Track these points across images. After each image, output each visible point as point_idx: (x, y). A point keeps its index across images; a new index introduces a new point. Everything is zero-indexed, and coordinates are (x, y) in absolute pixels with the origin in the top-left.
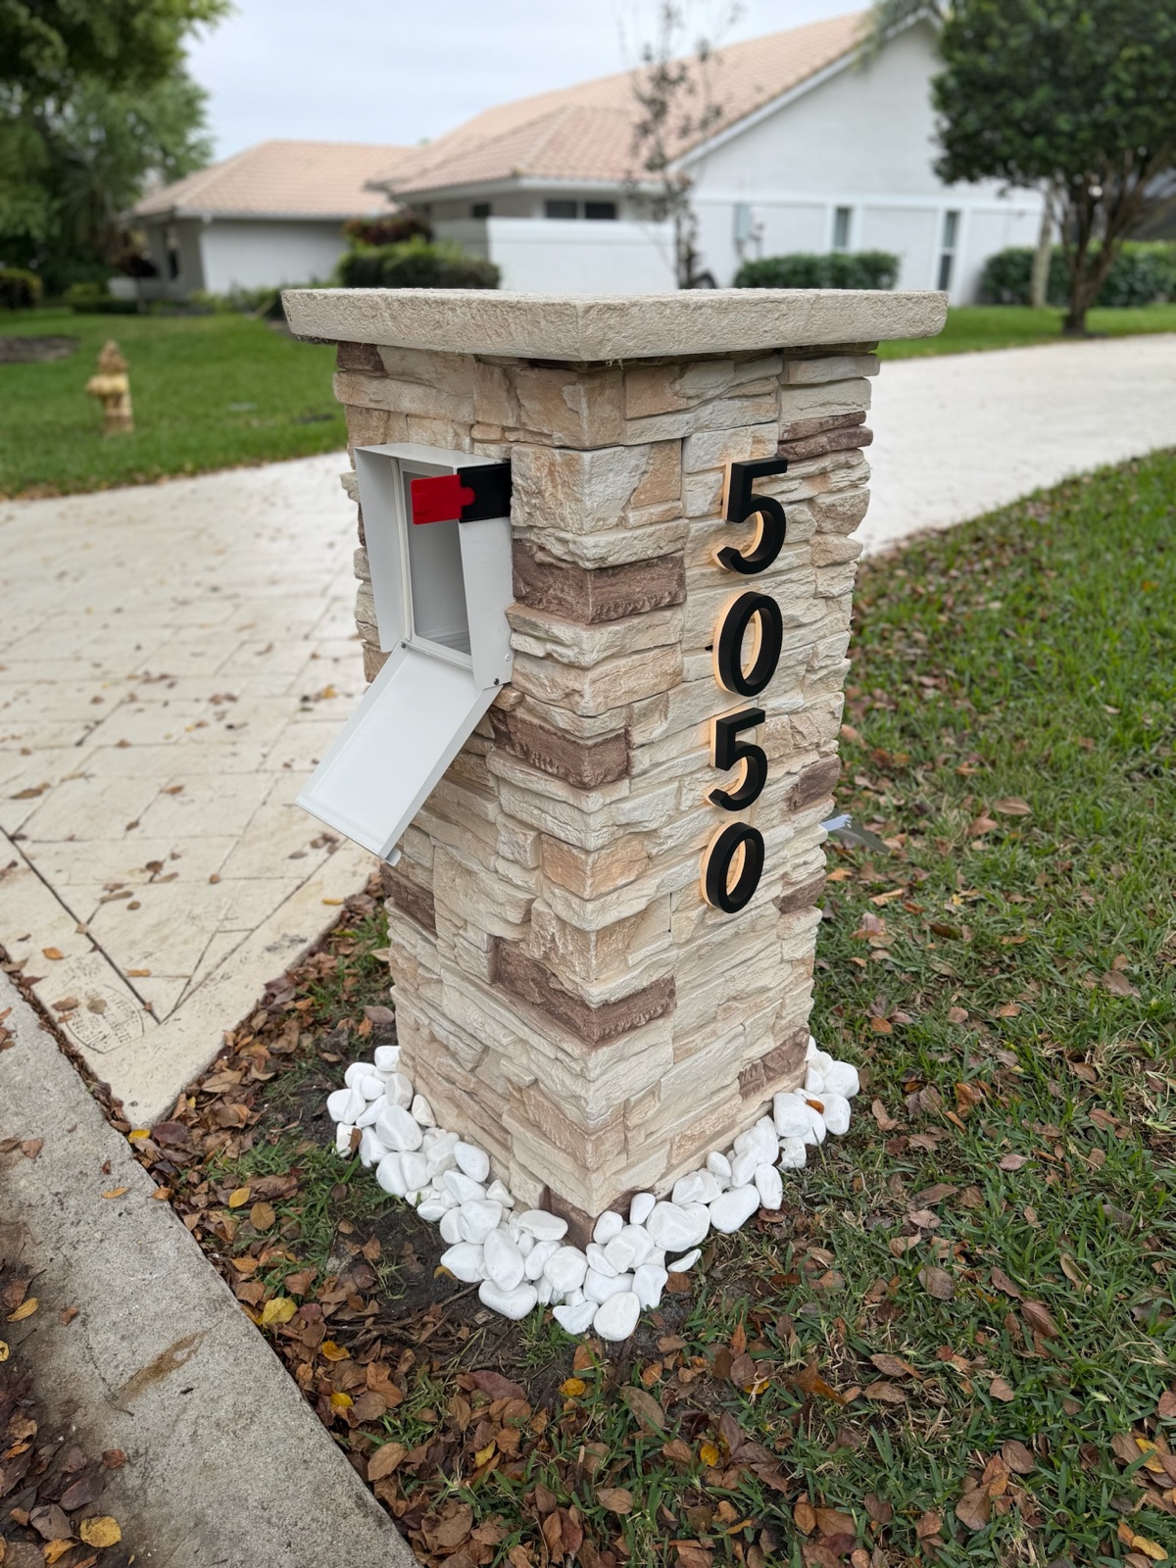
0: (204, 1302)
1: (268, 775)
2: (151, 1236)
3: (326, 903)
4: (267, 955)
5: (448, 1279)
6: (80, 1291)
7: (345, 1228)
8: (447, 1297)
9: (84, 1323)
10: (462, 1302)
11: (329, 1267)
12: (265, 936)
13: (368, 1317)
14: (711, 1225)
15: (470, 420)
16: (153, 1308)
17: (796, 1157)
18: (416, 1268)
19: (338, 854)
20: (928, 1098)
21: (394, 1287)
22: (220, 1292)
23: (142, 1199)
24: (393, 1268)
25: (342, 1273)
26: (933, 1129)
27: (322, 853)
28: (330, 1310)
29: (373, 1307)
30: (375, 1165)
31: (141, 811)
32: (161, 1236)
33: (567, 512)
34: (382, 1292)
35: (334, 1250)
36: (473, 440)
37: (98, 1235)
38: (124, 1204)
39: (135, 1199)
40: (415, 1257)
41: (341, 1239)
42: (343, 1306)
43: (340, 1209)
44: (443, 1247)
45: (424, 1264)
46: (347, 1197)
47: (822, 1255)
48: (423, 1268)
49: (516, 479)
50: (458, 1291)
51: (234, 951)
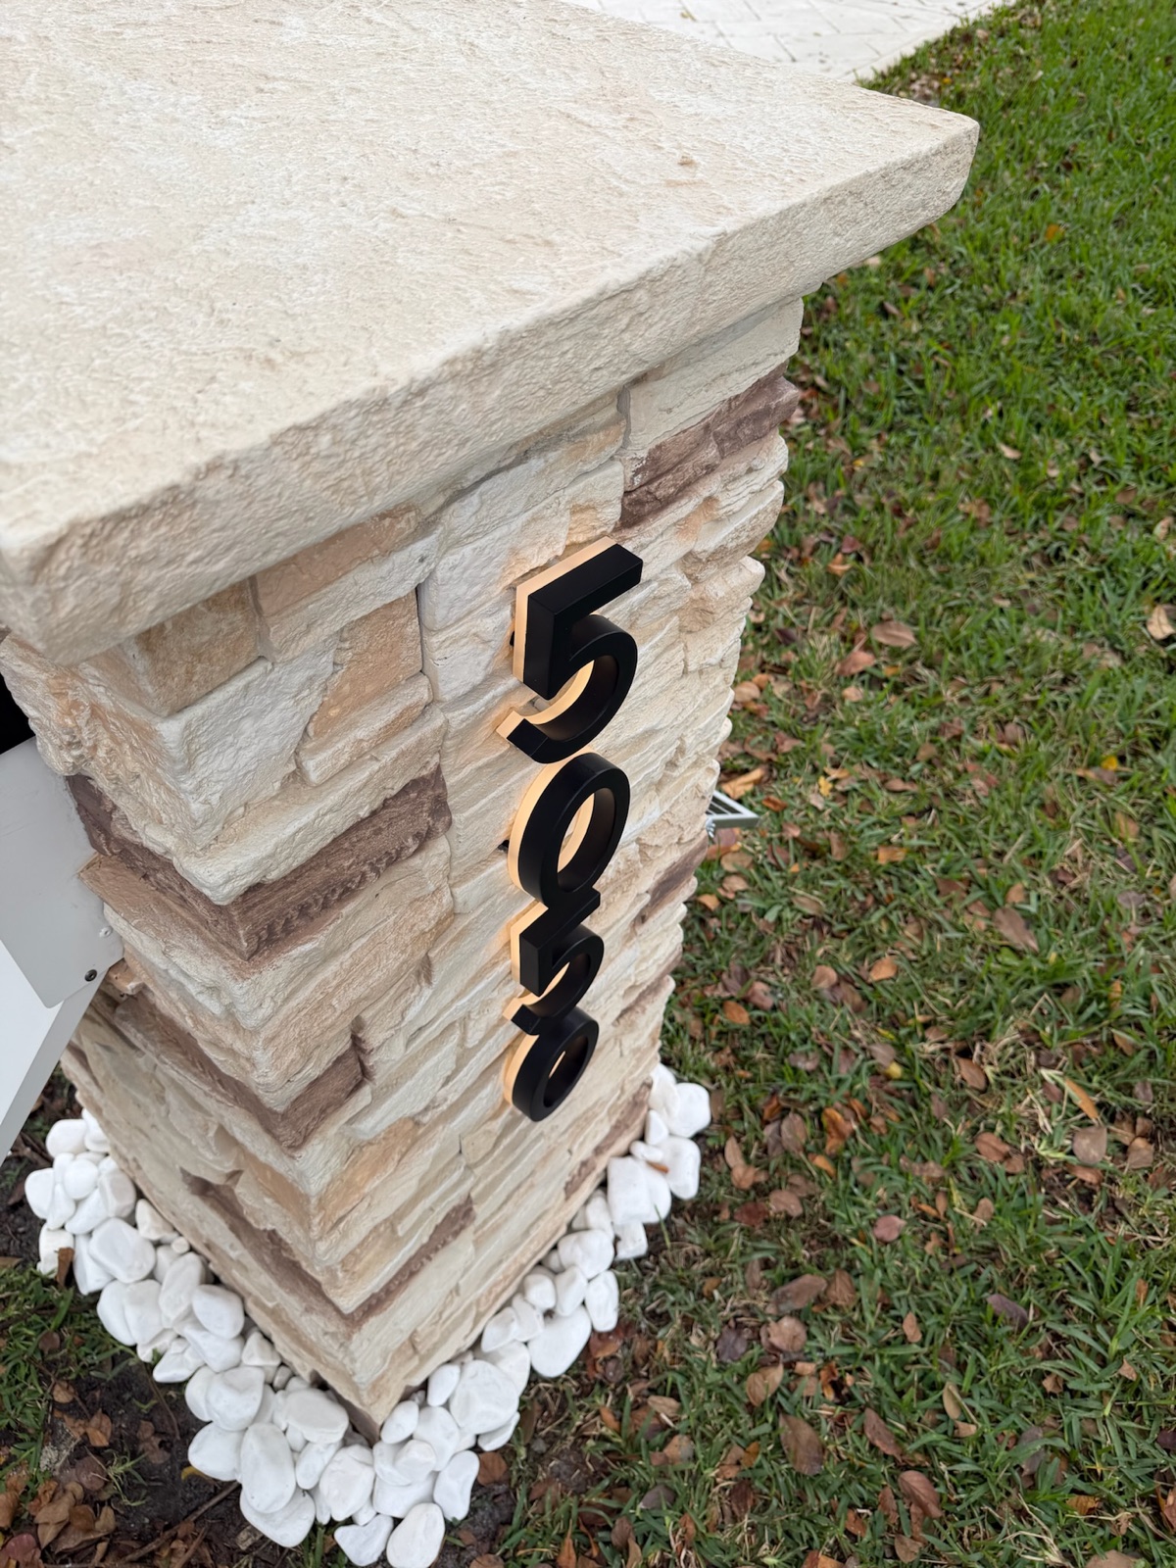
5: (200, 1480)
7: (62, 1396)
8: (201, 1505)
10: (221, 1510)
11: (44, 1463)
13: (100, 1540)
14: (533, 1371)
17: (636, 1245)
18: (159, 1458)
20: (794, 1130)
21: (129, 1487)
24: (129, 1464)
25: (62, 1469)
26: (797, 1180)
28: (47, 1535)
29: (107, 1519)
30: (96, 1295)
34: (118, 1496)
35: (49, 1433)
40: (156, 1441)
41: (57, 1414)
42: (65, 1527)
43: (51, 1365)
44: (191, 1427)
45: (168, 1450)
46: (60, 1349)
47: (663, 1407)
48: (167, 1455)
50: (215, 1494)
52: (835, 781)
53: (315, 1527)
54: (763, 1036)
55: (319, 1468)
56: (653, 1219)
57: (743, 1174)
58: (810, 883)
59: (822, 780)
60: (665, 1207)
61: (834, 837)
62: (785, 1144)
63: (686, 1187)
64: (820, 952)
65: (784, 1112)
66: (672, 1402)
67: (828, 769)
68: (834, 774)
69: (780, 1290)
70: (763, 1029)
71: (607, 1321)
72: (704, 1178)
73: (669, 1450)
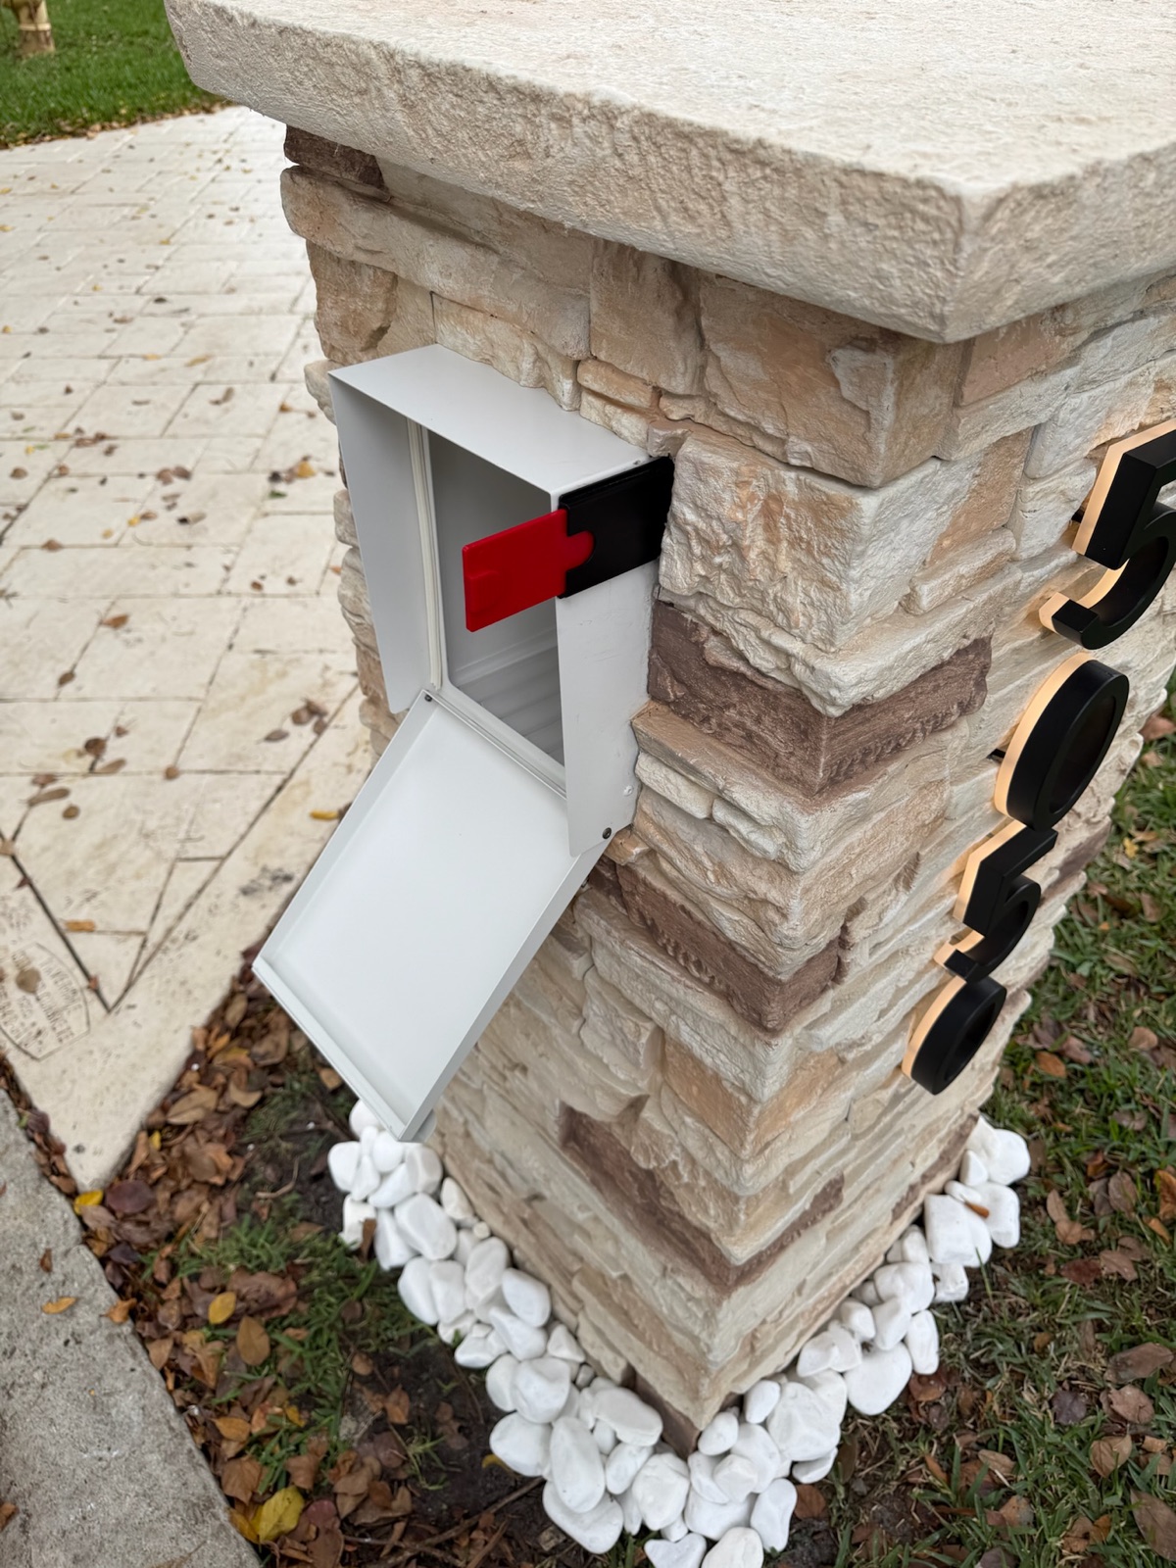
0: (180, 1506)
1: (232, 601)
2: (108, 1383)
3: (316, 816)
4: (243, 901)
5: (500, 1471)
6: (18, 1470)
7: (361, 1367)
8: (501, 1498)
9: (24, 1527)
10: (521, 1506)
11: (343, 1432)
12: (238, 871)
13: (397, 1520)
14: (849, 1406)
15: (575, 351)
16: (115, 1512)
17: (957, 1288)
18: (457, 1443)
19: (328, 734)
20: (1122, 1190)
21: (429, 1471)
22: (200, 1490)
23: (93, 1318)
24: (429, 1445)
25: (361, 1441)
26: (1128, 1241)
27: (307, 731)
28: (347, 1506)
29: (403, 1501)
30: (398, 1271)
31: (77, 653)
32: (120, 1385)
33: (795, 601)
34: (414, 1477)
35: (348, 1403)
36: (579, 388)
37: (38, 1376)
38: (71, 1325)
39: (85, 1317)
40: (455, 1426)
41: (357, 1385)
42: (363, 1501)
43: (352, 1335)
44: (493, 1415)
45: (467, 1436)
46: (362, 1319)
47: (998, 1464)
48: (466, 1442)
49: (682, 509)
50: (515, 1489)
51: (200, 891)
52: (1141, 844)
53: (624, 1537)
54: (1081, 1092)
55: (631, 1471)
56: (974, 1263)
57: (1070, 1231)
58: (1122, 943)
59: (1127, 842)
60: (986, 1253)
61: (1146, 898)
62: (1114, 1203)
63: (1009, 1234)
64: (1137, 1013)
65: (1110, 1170)
66: (1006, 1460)
67: (1133, 831)
68: (1140, 837)
69: (1119, 1356)
70: (1082, 1084)
71: (929, 1364)
72: (1024, 1227)
73: (1007, 1511)
